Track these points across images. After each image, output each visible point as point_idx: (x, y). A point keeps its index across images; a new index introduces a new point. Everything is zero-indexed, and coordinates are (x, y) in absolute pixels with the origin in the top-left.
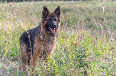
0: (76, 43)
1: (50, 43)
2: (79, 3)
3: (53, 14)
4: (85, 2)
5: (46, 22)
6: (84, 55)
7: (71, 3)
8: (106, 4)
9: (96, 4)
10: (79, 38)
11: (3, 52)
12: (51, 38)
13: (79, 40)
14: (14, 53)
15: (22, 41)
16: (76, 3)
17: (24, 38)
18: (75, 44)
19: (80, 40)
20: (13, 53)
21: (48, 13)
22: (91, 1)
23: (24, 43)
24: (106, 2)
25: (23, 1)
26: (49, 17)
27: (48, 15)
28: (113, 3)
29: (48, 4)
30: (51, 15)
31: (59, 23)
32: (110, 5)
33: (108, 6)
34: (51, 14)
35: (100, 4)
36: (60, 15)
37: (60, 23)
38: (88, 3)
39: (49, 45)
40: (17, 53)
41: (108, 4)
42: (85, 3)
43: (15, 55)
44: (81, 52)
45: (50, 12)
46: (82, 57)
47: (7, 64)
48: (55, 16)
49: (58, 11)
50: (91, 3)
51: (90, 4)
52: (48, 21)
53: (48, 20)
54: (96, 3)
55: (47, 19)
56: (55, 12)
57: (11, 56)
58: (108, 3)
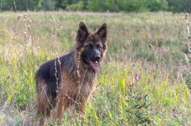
0: (131, 84)
1: (87, 83)
2: (118, 16)
3: (96, 37)
4: (129, 15)
5: (83, 49)
6: (145, 103)
7: (106, 17)
8: (163, 19)
9: (146, 19)
10: (136, 75)
11: (4, 94)
12: (90, 75)
13: (136, 79)
14: (23, 97)
15: (40, 78)
16: (114, 17)
17: (43, 74)
18: (131, 86)
19: (138, 79)
20: (20, 97)
21: (87, 34)
22: (139, 14)
23: (44, 81)
24: (162, 16)
25: (26, 11)
26: (88, 41)
27: (87, 39)
28: (174, 18)
29: (68, 16)
30: (92, 38)
31: (104, 52)
32: (170, 22)
33: (166, 23)
34: (93, 36)
35: (152, 19)
36: (106, 38)
37: (106, 51)
38: (132, 17)
39: (85, 86)
40: (27, 97)
41: (166, 20)
42: (129, 17)
43: (25, 101)
44: (140, 99)
45: (90, 34)
46: (141, 107)
47: (12, 115)
48: (97, 40)
49: (103, 31)
50: (138, 17)
51: (136, 18)
52: (87, 48)
53: (87, 46)
54: (147, 17)
55: (86, 44)
56: (98, 33)
57: (18, 101)
58: (166, 17)
